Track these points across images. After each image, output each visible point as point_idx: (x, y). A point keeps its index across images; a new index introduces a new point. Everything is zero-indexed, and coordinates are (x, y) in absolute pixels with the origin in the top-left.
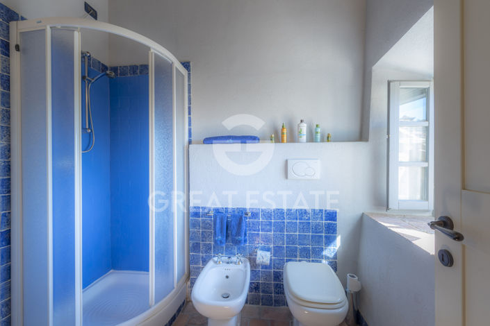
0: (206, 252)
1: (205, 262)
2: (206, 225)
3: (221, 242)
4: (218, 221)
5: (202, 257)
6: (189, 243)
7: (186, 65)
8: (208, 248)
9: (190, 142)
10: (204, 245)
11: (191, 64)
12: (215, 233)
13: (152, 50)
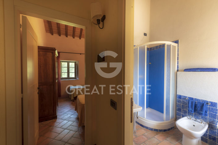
0: (184, 113)
1: (183, 116)
2: (184, 103)
3: (191, 111)
4: (190, 102)
5: (182, 115)
6: (176, 108)
7: (177, 42)
8: (185, 112)
9: (178, 71)
10: (183, 110)
11: (179, 41)
12: (188, 107)
13: (166, 44)
